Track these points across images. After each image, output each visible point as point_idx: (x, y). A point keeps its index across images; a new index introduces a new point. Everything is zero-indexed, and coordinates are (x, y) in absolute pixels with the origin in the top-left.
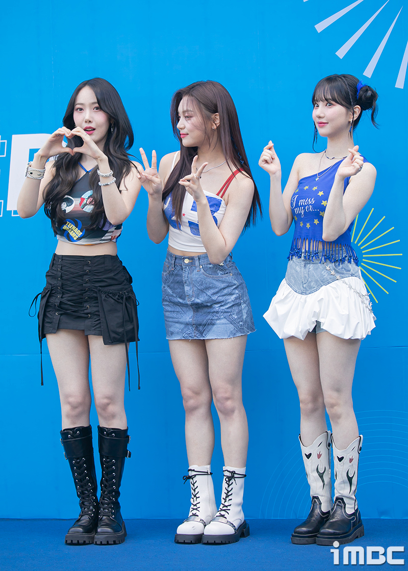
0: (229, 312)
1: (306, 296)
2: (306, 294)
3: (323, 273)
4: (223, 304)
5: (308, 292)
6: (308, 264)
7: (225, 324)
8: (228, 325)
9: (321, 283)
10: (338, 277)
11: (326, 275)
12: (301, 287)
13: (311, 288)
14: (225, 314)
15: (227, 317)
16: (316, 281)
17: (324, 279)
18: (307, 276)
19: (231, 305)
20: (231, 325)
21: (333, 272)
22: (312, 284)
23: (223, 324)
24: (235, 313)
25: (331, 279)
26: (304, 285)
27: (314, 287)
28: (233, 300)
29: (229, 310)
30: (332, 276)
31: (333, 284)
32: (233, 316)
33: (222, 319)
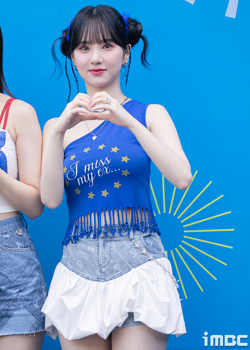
0: (30, 300)
1: (105, 283)
2: (105, 280)
3: (131, 251)
4: (22, 288)
5: (107, 278)
6: (108, 241)
7: (26, 315)
8: (29, 317)
9: (129, 265)
10: (151, 257)
11: (136, 255)
12: (97, 272)
13: (112, 272)
14: (25, 302)
15: (27, 306)
16: (122, 263)
17: (132, 260)
18: (108, 257)
19: (32, 290)
20: (32, 317)
21: (144, 251)
22: (115, 267)
23: (23, 315)
24: (37, 301)
25: (141, 259)
26: (103, 270)
27: (118, 271)
28: (34, 284)
29: (30, 298)
30: (143, 256)
31: (145, 266)
32: (35, 305)
33: (22, 308)
